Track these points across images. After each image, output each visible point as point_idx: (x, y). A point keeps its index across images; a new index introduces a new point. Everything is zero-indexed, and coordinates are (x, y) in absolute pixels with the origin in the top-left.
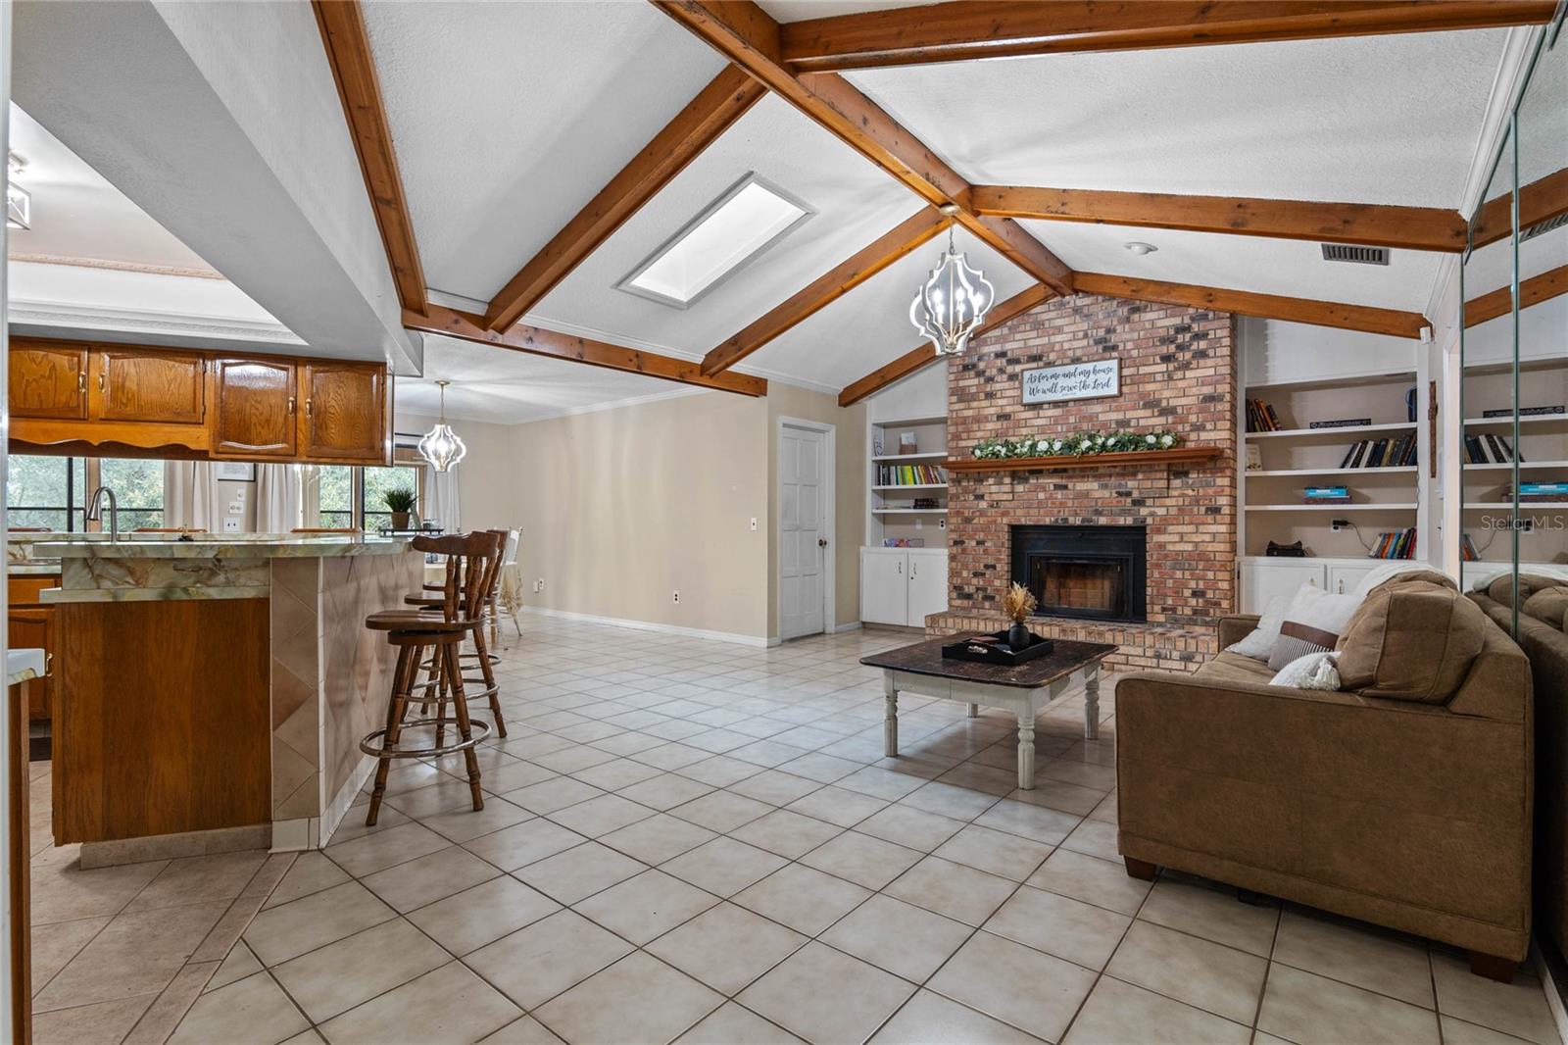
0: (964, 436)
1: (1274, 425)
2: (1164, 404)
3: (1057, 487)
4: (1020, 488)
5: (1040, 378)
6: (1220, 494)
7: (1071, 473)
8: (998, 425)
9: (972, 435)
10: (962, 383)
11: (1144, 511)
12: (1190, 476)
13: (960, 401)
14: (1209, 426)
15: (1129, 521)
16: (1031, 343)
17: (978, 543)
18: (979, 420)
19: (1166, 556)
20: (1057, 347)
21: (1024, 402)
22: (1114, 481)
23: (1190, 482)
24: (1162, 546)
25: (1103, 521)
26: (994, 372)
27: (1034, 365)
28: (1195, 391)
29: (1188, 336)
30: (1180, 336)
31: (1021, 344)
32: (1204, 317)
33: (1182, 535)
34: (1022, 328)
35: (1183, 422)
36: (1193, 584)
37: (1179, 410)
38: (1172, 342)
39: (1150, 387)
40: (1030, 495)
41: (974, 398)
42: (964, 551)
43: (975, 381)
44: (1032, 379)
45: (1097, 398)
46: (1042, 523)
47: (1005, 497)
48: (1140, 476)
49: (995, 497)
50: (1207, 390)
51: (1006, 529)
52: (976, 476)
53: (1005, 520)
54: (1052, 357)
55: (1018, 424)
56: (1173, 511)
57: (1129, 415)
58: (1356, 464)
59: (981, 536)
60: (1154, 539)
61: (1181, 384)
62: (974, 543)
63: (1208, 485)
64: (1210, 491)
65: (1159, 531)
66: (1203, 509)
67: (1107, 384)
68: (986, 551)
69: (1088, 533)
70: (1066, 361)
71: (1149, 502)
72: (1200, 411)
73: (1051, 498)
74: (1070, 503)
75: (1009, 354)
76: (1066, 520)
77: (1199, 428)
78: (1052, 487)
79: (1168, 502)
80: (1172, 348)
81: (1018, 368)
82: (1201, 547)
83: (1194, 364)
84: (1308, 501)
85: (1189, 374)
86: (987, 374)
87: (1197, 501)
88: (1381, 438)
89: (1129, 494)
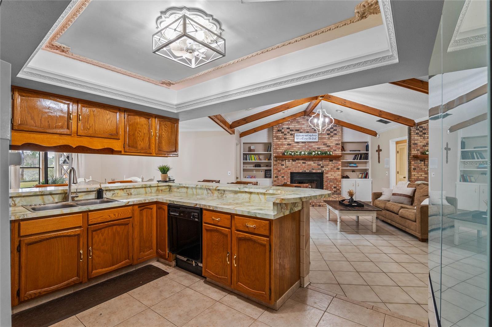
0: (278, 149)
1: (344, 150)
2: (328, 144)
3: (303, 163)
4: (294, 163)
5: (299, 135)
6: (339, 165)
7: (306, 160)
8: (288, 146)
9: (280, 148)
10: (277, 135)
11: (323, 169)
12: (334, 161)
13: (277, 139)
14: (337, 150)
15: (320, 171)
16: (296, 126)
17: (282, 177)
18: (282, 145)
19: (328, 179)
20: (303, 128)
21: (295, 141)
22: (316, 162)
23: (333, 162)
24: (327, 177)
25: (314, 171)
26: (286, 133)
27: (297, 132)
28: (334, 142)
29: (333, 130)
30: (331, 129)
31: (294, 126)
32: (336, 126)
33: (332, 174)
34: (294, 122)
35: (332, 149)
36: (334, 185)
37: (331, 146)
38: (329, 131)
39: (325, 140)
40: (296, 165)
41: (281, 139)
42: (278, 179)
43: (281, 134)
44: (297, 135)
45: (313, 142)
46: (299, 172)
47: (290, 165)
48: (323, 161)
49: (287, 165)
50: (337, 142)
51: (290, 173)
52: (282, 159)
53: (290, 171)
54: (302, 130)
55: (293, 147)
56: (330, 169)
57: (320, 146)
58: (357, 159)
59: (283, 175)
60: (325, 176)
61: (331, 140)
62: (281, 177)
63: (337, 163)
64: (337, 165)
65: (327, 174)
66: (336, 169)
67: (315, 139)
68: (284, 179)
69: (310, 174)
70: (305, 132)
71: (325, 167)
72: (335, 147)
73: (302, 165)
74: (306, 167)
75: (291, 129)
76: (305, 171)
77: (335, 151)
78: (302, 163)
79: (329, 167)
80: (329, 132)
81: (293, 132)
82: (336, 177)
83: (334, 136)
84: (350, 167)
85: (333, 138)
86: (285, 133)
87: (335, 167)
88: (361, 154)
89: (320, 165)
